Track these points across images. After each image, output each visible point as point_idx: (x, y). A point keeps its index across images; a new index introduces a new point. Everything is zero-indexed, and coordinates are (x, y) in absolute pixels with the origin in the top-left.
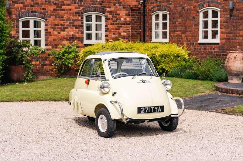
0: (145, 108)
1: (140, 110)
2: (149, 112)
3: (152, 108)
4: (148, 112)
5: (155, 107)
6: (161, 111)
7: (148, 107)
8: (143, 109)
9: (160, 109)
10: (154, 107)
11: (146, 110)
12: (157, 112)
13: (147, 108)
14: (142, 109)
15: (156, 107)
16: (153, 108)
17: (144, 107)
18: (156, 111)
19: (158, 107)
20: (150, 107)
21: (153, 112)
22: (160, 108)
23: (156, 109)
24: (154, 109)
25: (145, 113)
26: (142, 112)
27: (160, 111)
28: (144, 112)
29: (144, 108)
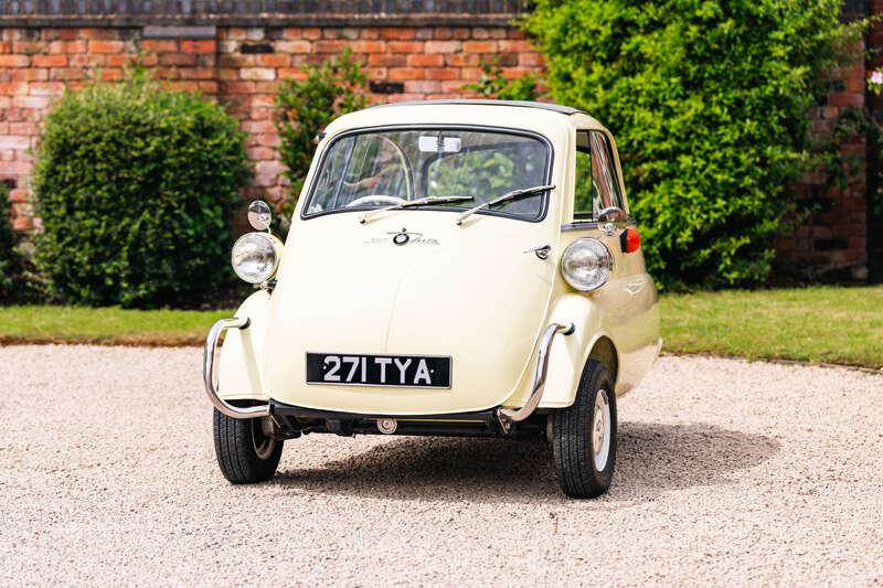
0: (346, 360)
1: (317, 367)
2: (364, 379)
3: (377, 361)
4: (357, 379)
5: (397, 361)
6: (429, 382)
7: (360, 357)
8: (332, 364)
9: (423, 372)
10: (389, 361)
11: (346, 367)
12: (409, 381)
13: (356, 361)
14: (327, 361)
15: (403, 360)
16: (383, 362)
17: (341, 356)
18: (403, 380)
19: (416, 360)
20: (371, 359)
21: (383, 380)
22: (423, 365)
23: (403, 368)
24: (392, 370)
25: (343, 380)
26: (328, 377)
27: (422, 382)
28: (338, 378)
29: (337, 360)
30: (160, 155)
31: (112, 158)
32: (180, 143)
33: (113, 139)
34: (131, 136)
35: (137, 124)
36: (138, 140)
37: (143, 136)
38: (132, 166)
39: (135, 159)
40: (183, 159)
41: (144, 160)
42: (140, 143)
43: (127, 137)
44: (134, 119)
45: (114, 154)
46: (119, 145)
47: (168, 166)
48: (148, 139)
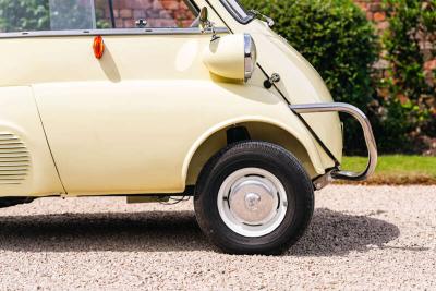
30: (334, 36)
31: (299, 38)
32: (347, 28)
33: (299, 23)
34: (312, 21)
35: (315, 12)
36: (318, 24)
37: (321, 22)
38: (313, 44)
39: (315, 38)
40: (351, 39)
41: (322, 40)
42: (320, 27)
43: (309, 21)
44: (312, 8)
45: (300, 34)
46: (304, 28)
47: (342, 45)
48: (326, 23)
